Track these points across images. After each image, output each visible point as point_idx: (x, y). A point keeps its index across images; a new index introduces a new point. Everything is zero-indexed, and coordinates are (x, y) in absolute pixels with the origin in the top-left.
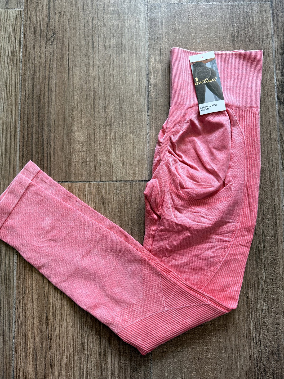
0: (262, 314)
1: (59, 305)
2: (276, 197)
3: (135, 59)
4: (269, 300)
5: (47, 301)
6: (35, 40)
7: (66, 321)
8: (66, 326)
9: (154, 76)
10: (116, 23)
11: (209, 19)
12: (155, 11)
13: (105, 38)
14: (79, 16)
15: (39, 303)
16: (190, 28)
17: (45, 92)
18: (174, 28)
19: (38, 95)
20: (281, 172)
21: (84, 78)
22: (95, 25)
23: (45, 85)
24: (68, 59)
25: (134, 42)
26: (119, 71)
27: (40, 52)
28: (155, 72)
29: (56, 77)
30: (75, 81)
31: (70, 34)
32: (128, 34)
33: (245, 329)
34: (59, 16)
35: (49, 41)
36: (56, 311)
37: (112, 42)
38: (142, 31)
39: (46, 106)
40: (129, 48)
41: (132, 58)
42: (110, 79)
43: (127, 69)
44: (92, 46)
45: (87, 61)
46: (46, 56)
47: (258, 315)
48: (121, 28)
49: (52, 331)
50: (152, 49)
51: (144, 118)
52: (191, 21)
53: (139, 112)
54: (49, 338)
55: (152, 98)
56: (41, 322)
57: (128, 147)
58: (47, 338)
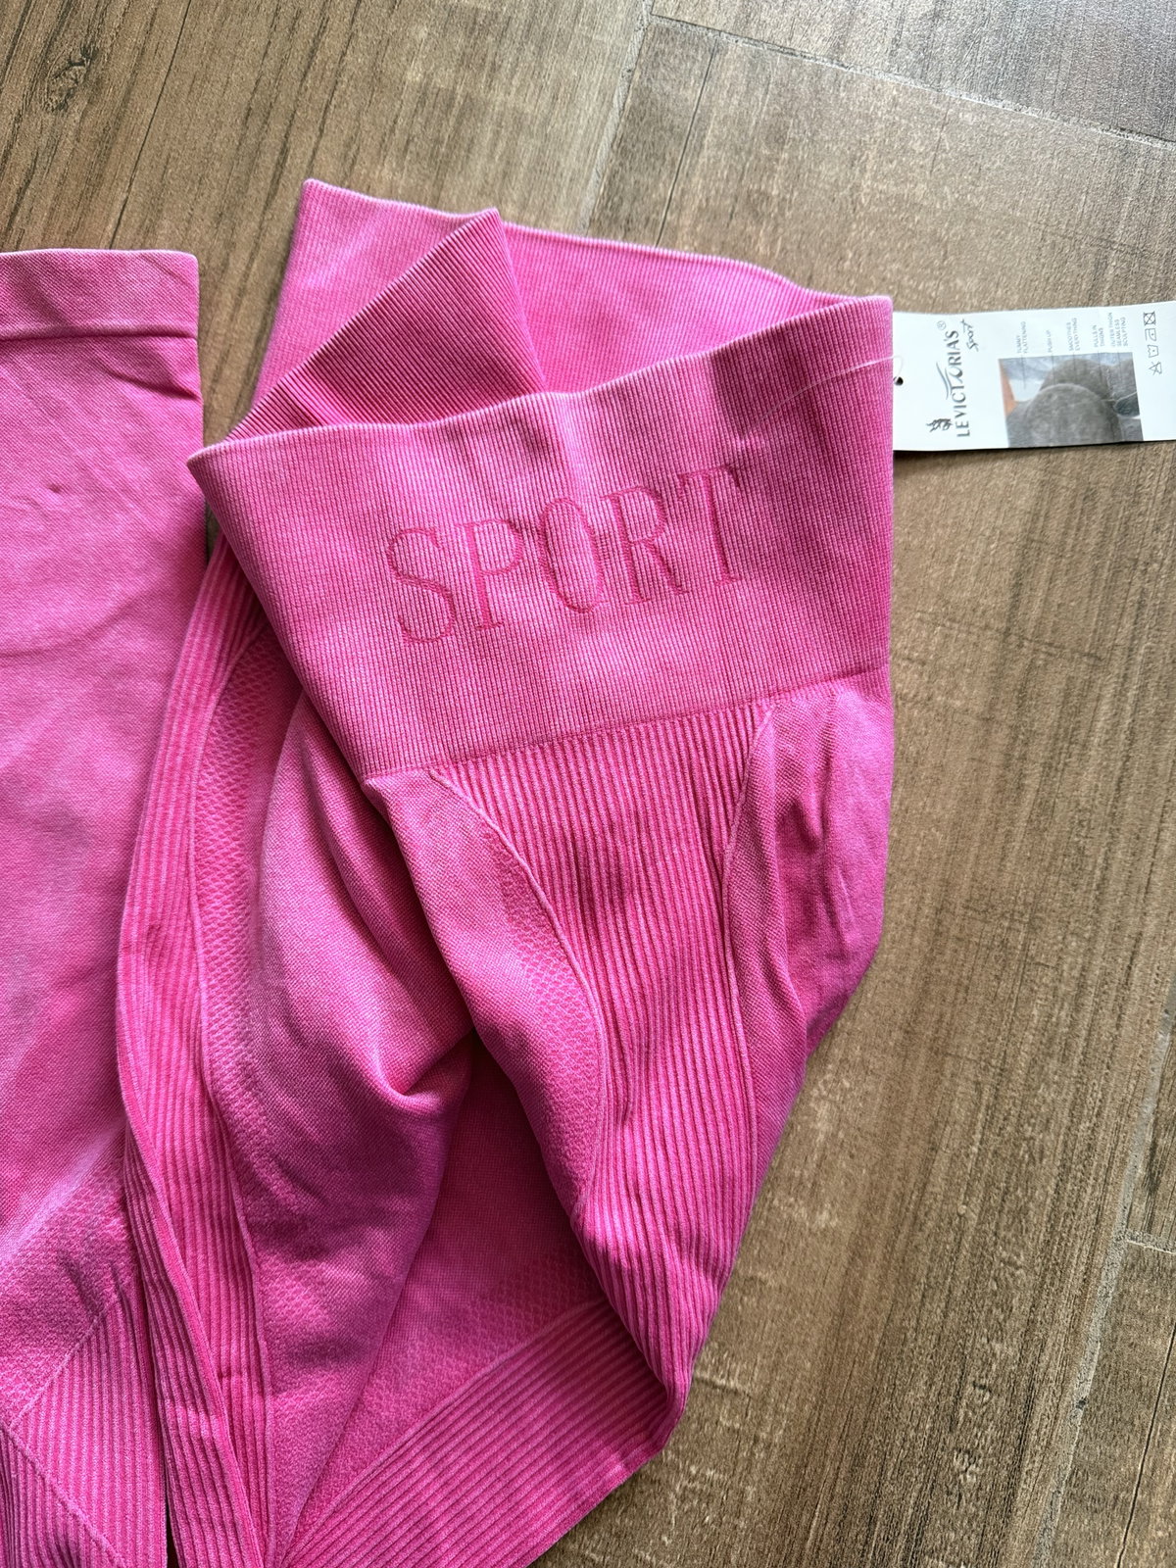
2: (1056, 1338)
10: (443, 79)
11: (972, 192)
12: (674, 70)
13: (354, 147)
16: (847, 215)
18: (758, 191)
20: (1129, 1200)
22: (322, 61)
24: (118, 206)
31: (172, 75)
32: (491, 157)
35: (53, 88)
38: (569, 163)
44: (271, 173)
45: (219, 245)
46: (10, 161)
48: (462, 115)
52: (868, 175)
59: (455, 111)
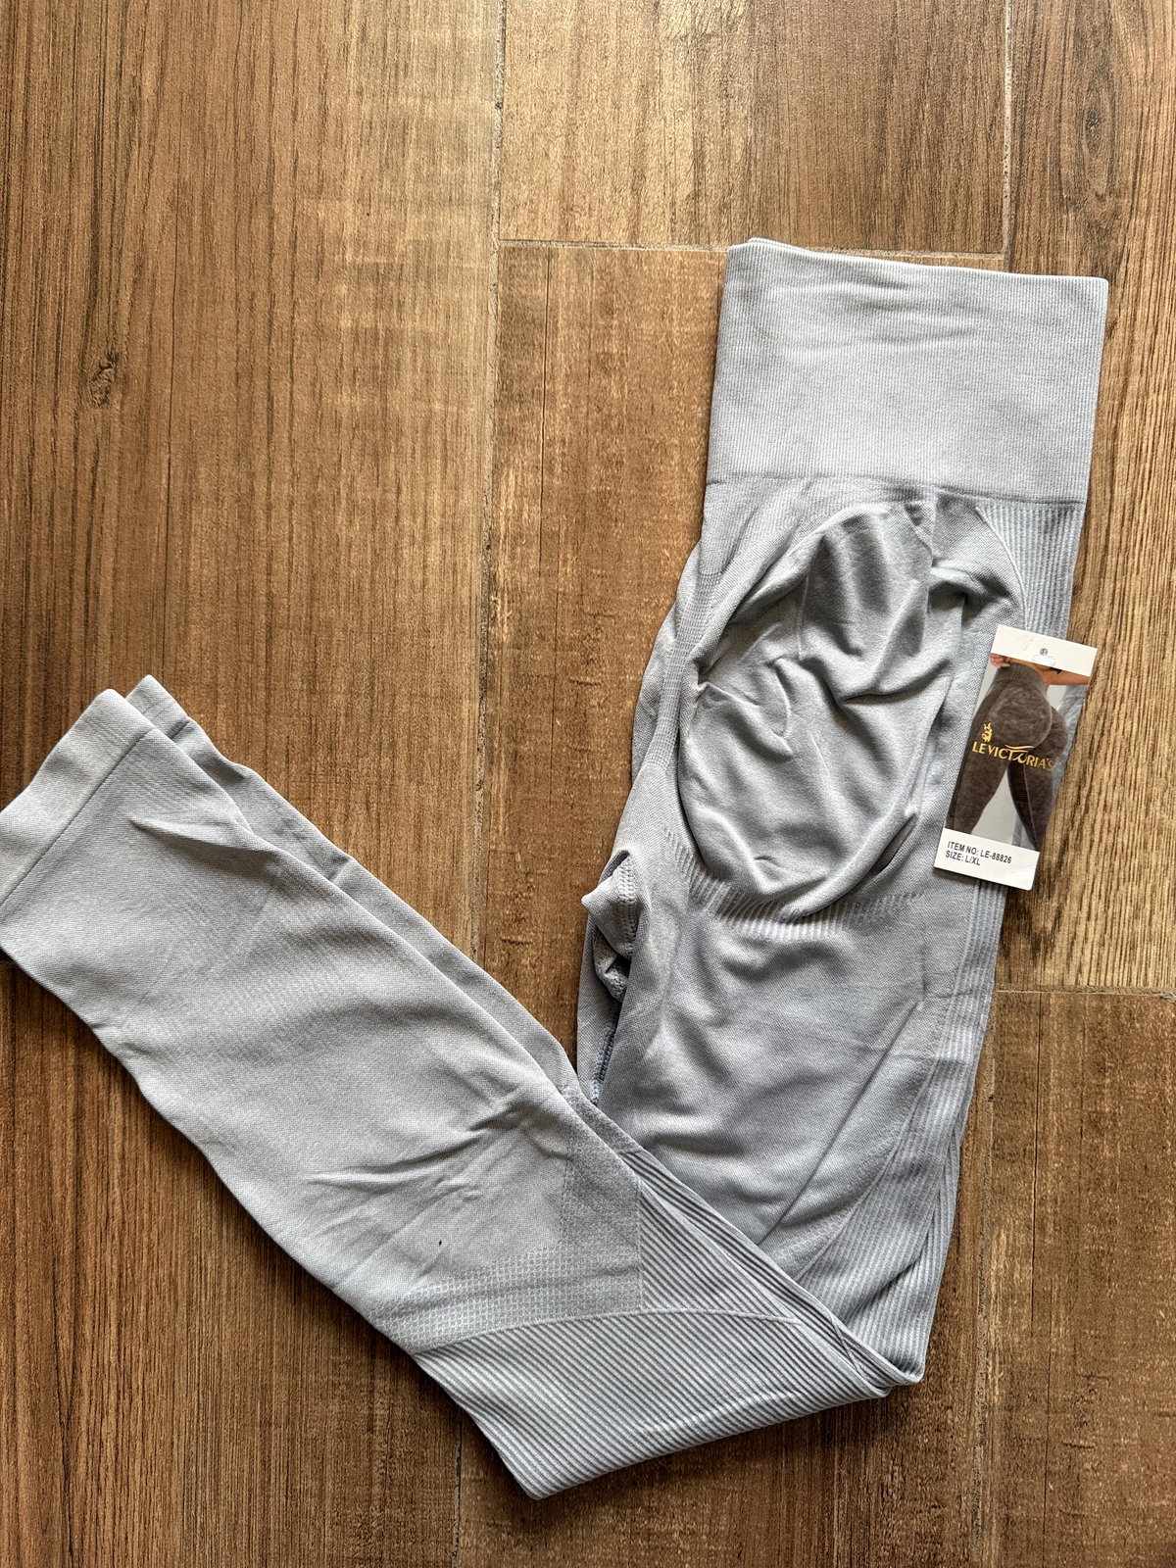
0: (877, 1501)
1: (112, 1435)
3: (439, 480)
4: (908, 1451)
5: (69, 1423)
6: (35, 379)
7: (137, 1497)
8: (136, 1514)
9: (512, 558)
10: (367, 321)
12: (525, 277)
13: (318, 385)
14: (217, 285)
15: (38, 1427)
16: (668, 356)
17: (71, 600)
18: (603, 353)
19: (44, 613)
21: (230, 553)
22: (279, 327)
23: (72, 571)
24: (165, 465)
25: (437, 407)
26: (373, 529)
27: (54, 433)
28: (515, 539)
29: (118, 541)
30: (192, 563)
31: (176, 361)
32: (415, 370)
33: (809, 1554)
34: (135, 281)
35: (94, 389)
36: (102, 1459)
37: (348, 401)
38: (470, 363)
39: (76, 660)
40: (417, 432)
41: (427, 474)
42: (337, 561)
43: (406, 521)
44: (265, 417)
45: (243, 477)
46: (80, 449)
47: (863, 1507)
48: (386, 344)
49: (87, 1530)
50: (509, 441)
51: (466, 722)
52: (675, 323)
53: (449, 698)
54: (75, 1554)
55: (500, 647)
56: (42, 1496)
57: (400, 838)
58: (67, 1554)
59: (381, 342)
